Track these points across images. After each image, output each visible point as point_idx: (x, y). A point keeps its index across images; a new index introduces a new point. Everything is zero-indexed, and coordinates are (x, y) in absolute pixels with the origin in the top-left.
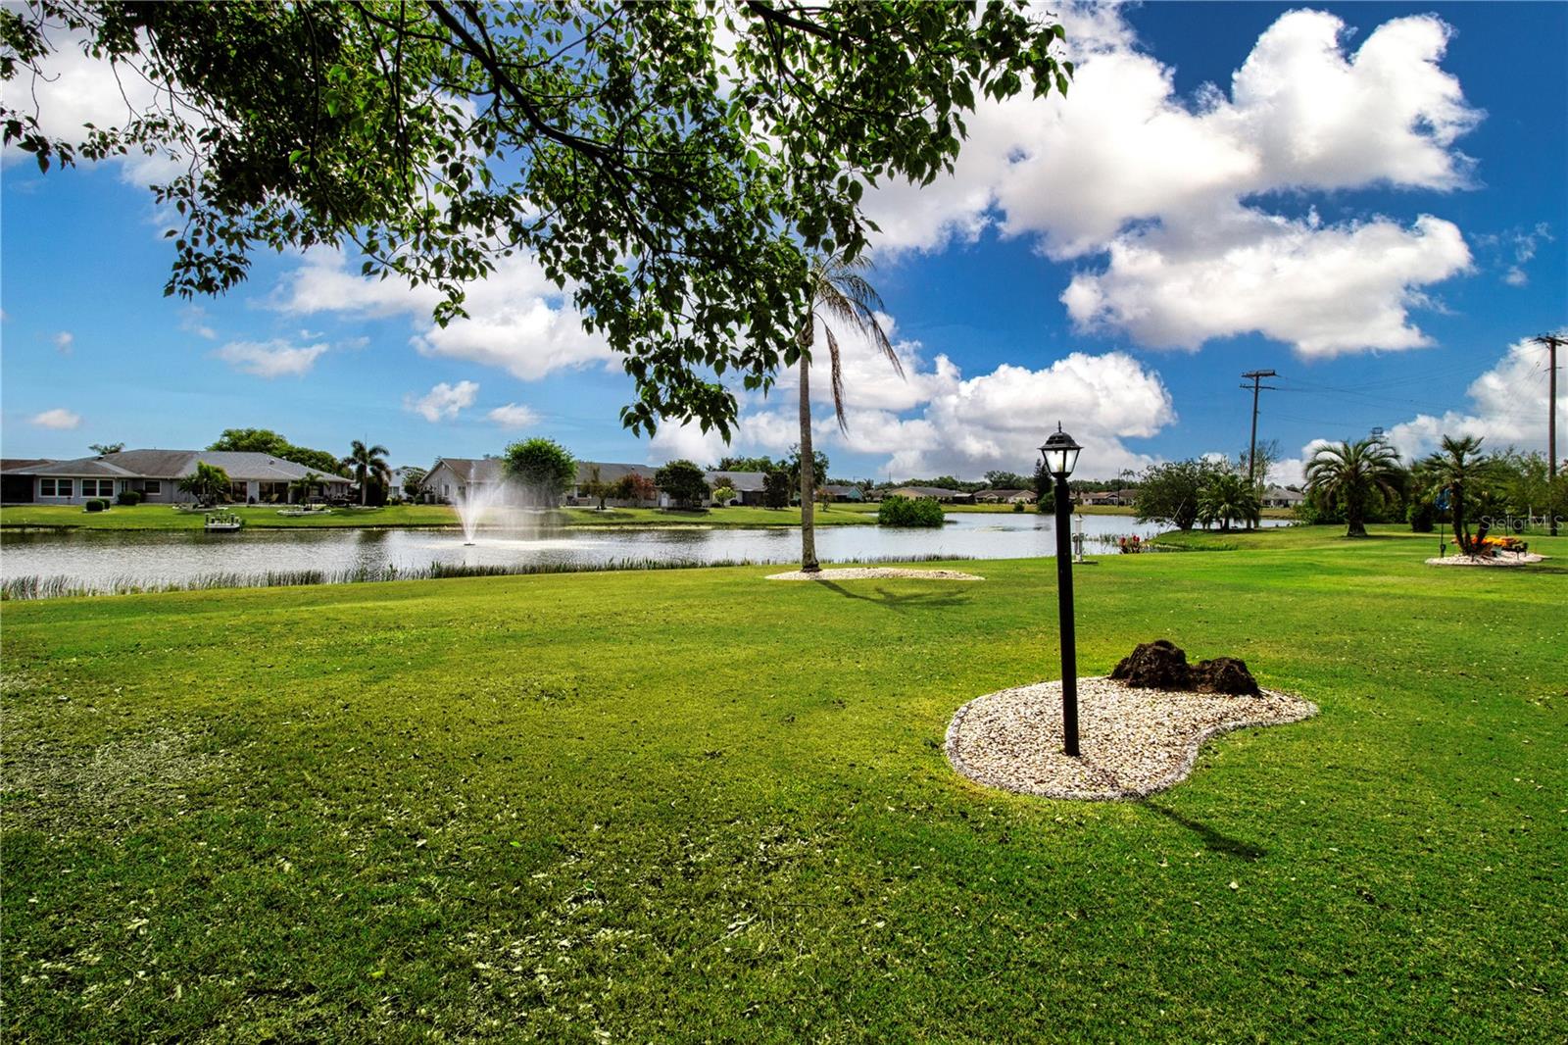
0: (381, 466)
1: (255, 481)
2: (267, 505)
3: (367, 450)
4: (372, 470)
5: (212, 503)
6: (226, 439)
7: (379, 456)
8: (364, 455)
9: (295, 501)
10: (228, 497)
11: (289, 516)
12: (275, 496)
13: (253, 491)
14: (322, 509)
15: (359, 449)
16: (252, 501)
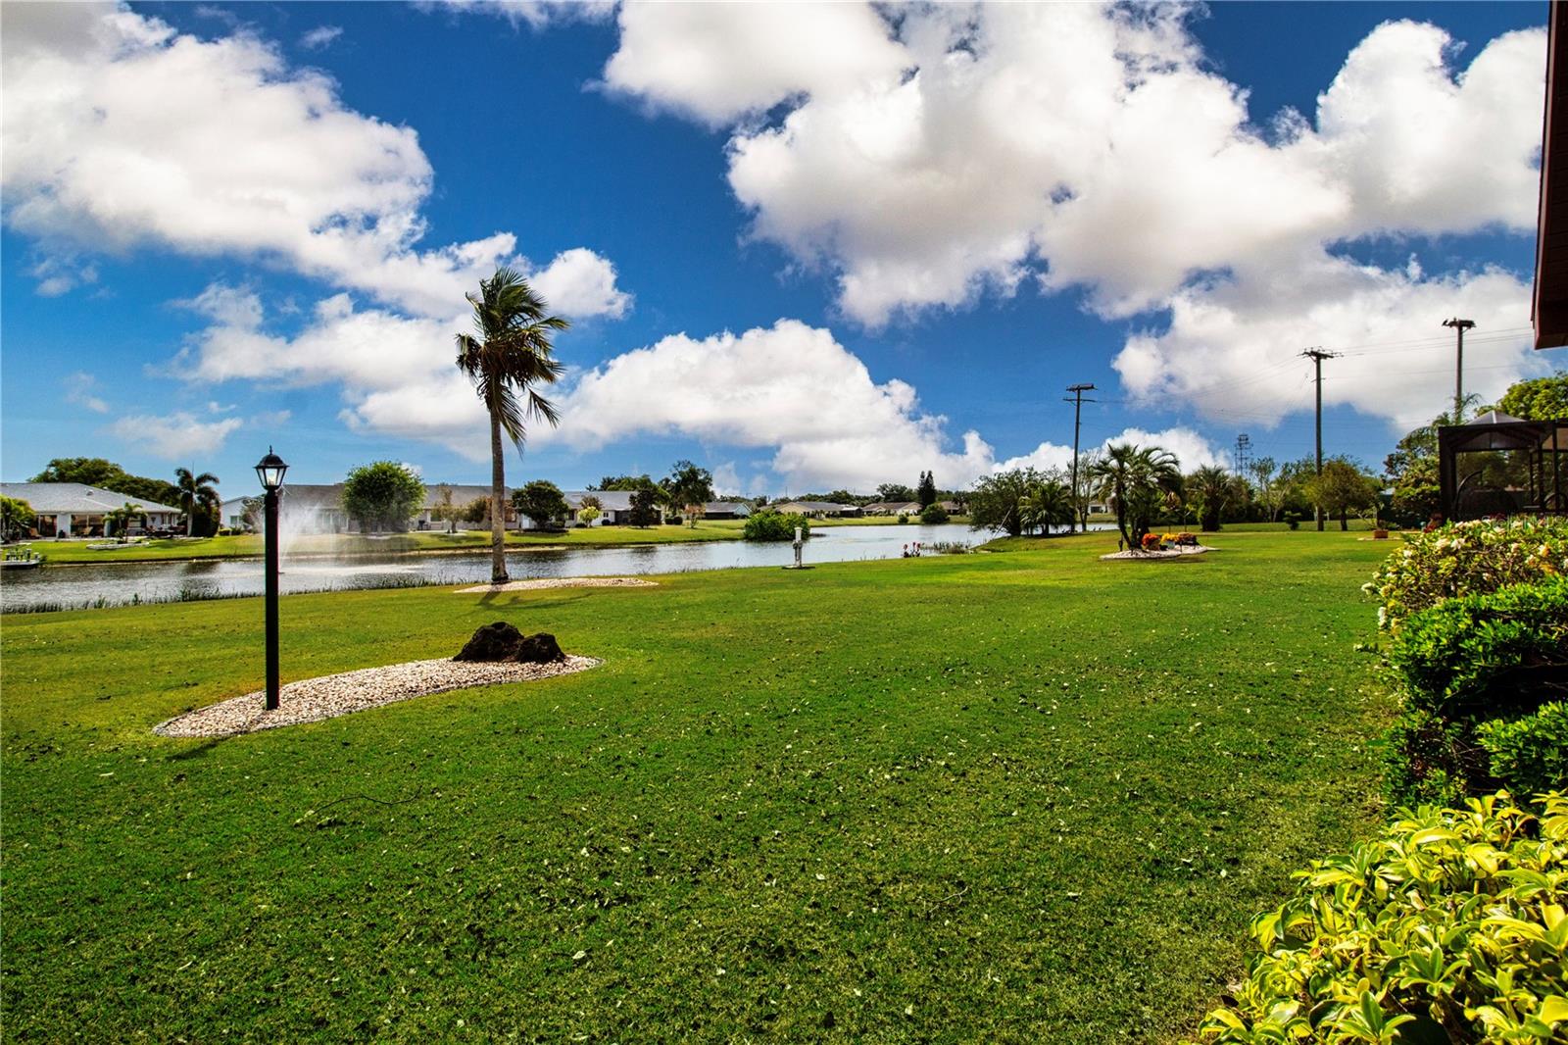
0: (211, 494)
1: (66, 513)
2: (77, 539)
3: (195, 478)
4: (199, 498)
5: (15, 538)
6: (52, 470)
7: (208, 484)
8: (190, 483)
9: (112, 534)
10: (35, 532)
11: (100, 550)
12: (88, 530)
13: (63, 525)
14: (139, 542)
15: (185, 476)
16: (62, 535)
